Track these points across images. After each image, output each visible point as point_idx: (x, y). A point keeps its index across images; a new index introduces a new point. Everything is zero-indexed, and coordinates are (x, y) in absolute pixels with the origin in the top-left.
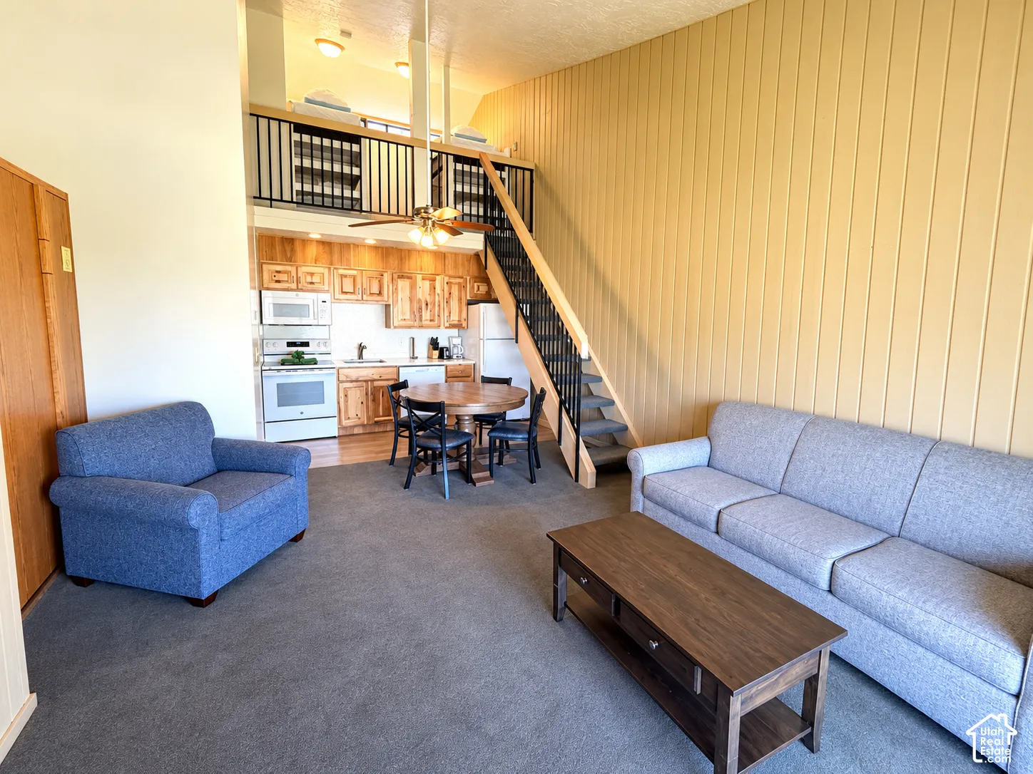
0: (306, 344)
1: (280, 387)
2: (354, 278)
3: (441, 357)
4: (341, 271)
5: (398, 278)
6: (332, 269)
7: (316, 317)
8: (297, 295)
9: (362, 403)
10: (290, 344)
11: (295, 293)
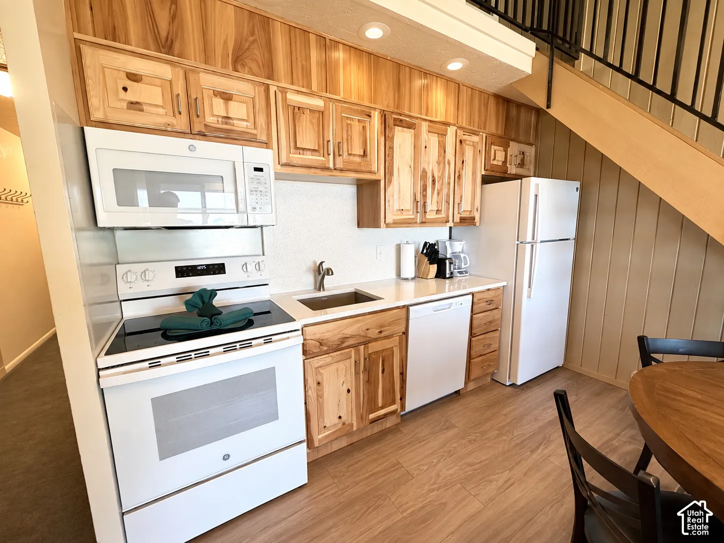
0: (219, 269)
1: (162, 405)
2: (321, 114)
3: (441, 274)
4: (294, 98)
5: (395, 125)
6: (273, 89)
7: (241, 207)
8: (191, 148)
9: (349, 391)
10: (181, 272)
11: (187, 142)
